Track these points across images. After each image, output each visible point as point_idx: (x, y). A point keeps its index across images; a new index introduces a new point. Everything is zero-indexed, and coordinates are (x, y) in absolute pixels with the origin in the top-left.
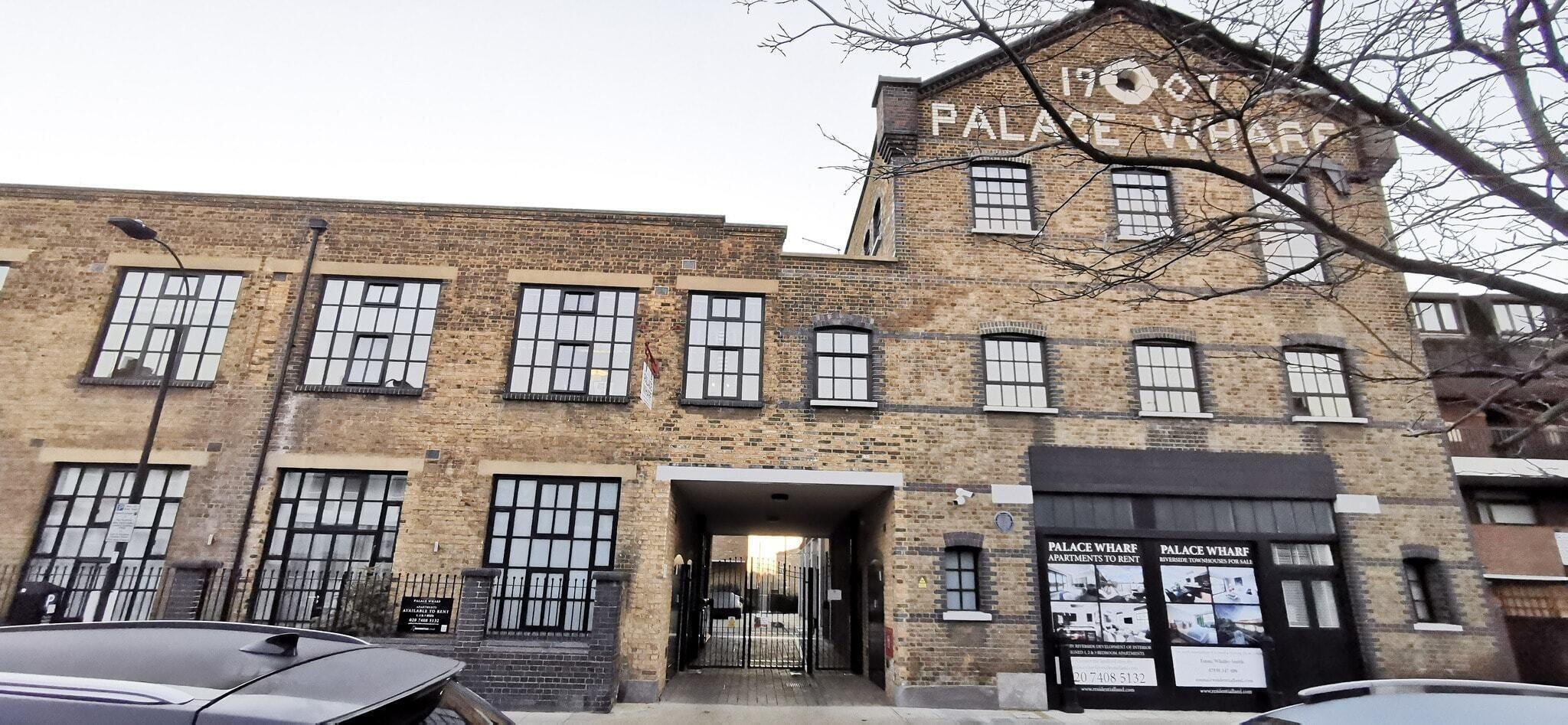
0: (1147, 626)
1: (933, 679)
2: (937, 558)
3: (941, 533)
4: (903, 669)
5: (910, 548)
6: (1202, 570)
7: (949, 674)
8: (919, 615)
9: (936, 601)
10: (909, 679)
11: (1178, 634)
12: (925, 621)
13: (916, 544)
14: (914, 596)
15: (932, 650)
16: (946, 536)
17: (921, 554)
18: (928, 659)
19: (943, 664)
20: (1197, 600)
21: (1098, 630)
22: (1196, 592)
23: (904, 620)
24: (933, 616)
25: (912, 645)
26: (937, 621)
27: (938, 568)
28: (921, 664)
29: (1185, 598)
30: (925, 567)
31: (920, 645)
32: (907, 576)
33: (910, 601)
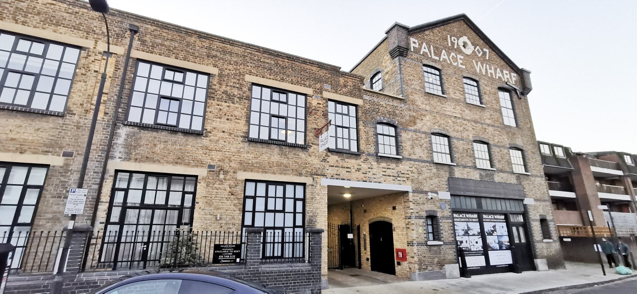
0: (482, 245)
1: (426, 269)
2: (424, 220)
3: (424, 210)
4: (416, 265)
5: (416, 216)
6: (493, 224)
7: (431, 266)
8: (420, 243)
9: (425, 237)
10: (419, 269)
11: (490, 247)
12: (421, 246)
13: (417, 215)
14: (418, 236)
15: (425, 257)
16: (426, 211)
17: (419, 219)
18: (424, 261)
19: (428, 262)
20: (494, 234)
21: (469, 246)
22: (493, 231)
23: (416, 245)
24: (424, 243)
25: (419, 255)
26: (426, 245)
27: (424, 224)
28: (422, 263)
29: (490, 234)
30: (421, 224)
31: (421, 255)
32: (415, 227)
33: (416, 238)
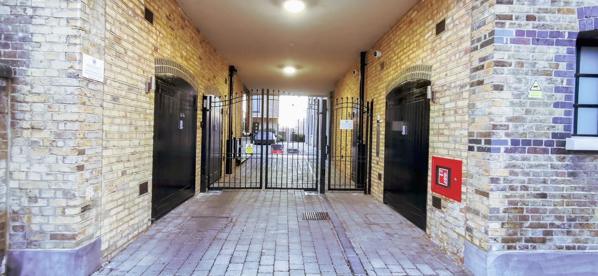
1: (544, 241)
2: (563, 50)
3: (573, 6)
5: (520, 33)
8: (527, 142)
9: (556, 120)
10: (504, 241)
12: (535, 151)
13: (530, 26)
14: (520, 112)
15: (544, 196)
16: (582, 13)
17: (537, 42)
18: (536, 211)
19: (560, 218)
23: (503, 148)
24: (549, 143)
25: (512, 189)
26: (554, 152)
27: (563, 66)
30: (541, 65)
32: (511, 79)
